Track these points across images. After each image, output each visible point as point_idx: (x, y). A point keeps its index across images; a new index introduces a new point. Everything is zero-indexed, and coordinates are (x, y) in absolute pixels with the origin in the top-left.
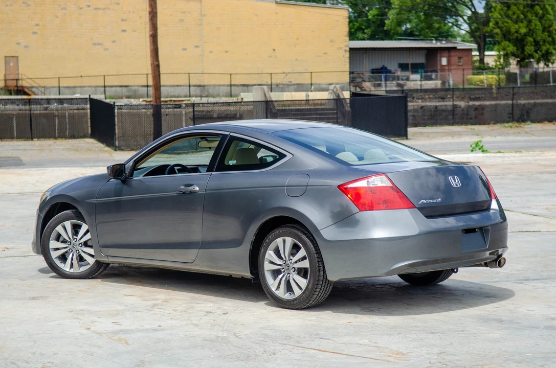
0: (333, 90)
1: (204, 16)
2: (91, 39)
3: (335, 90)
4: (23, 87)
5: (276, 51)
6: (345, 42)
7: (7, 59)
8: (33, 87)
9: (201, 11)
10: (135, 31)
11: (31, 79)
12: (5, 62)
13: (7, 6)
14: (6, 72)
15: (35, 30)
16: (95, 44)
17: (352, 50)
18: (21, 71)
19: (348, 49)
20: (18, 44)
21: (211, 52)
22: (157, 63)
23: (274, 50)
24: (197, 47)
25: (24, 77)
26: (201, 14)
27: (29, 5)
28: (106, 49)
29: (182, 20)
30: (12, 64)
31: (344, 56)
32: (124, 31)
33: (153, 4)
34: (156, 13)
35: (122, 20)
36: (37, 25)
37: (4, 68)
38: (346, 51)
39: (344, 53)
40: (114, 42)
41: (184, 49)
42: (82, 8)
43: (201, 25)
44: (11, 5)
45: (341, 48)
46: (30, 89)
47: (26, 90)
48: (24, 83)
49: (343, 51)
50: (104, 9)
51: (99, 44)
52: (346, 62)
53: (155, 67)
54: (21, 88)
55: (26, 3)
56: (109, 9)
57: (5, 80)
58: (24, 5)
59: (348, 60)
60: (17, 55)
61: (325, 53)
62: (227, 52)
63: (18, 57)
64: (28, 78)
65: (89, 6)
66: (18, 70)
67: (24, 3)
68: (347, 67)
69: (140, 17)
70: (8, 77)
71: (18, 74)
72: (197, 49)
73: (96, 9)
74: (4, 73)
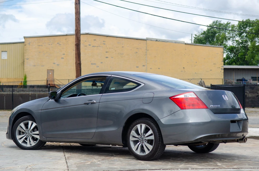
1: (148, 50)
2: (91, 61)
4: (55, 85)
5: (185, 69)
6: (221, 64)
7: (48, 71)
8: (60, 85)
9: (146, 48)
10: (112, 58)
11: (57, 80)
12: (47, 72)
13: (49, 45)
14: (47, 77)
15: (63, 57)
16: (92, 64)
17: (225, 69)
18: (55, 77)
19: (223, 68)
20: (54, 63)
21: (151, 69)
23: (184, 68)
24: (144, 66)
25: (55, 79)
26: (146, 49)
27: (60, 45)
28: (98, 67)
29: (137, 52)
30: (50, 73)
31: (221, 72)
32: (107, 57)
35: (106, 52)
36: (64, 54)
37: (47, 75)
38: (222, 69)
39: (221, 70)
40: (102, 63)
41: (137, 67)
42: (86, 46)
43: (146, 55)
44: (52, 44)
45: (219, 67)
46: (59, 86)
47: (56, 86)
48: (56, 83)
49: (221, 69)
50: (97, 47)
51: (94, 64)
52: (221, 75)
54: (54, 85)
55: (59, 43)
56: (100, 46)
57: (47, 81)
58: (58, 44)
59: (223, 74)
60: (53, 69)
61: (211, 70)
62: (159, 69)
63: (54, 70)
65: (90, 45)
66: (54, 76)
67: (58, 43)
68: (223, 77)
69: (115, 51)
71: (53, 78)
72: (144, 67)
73: (93, 46)
74: (46, 77)
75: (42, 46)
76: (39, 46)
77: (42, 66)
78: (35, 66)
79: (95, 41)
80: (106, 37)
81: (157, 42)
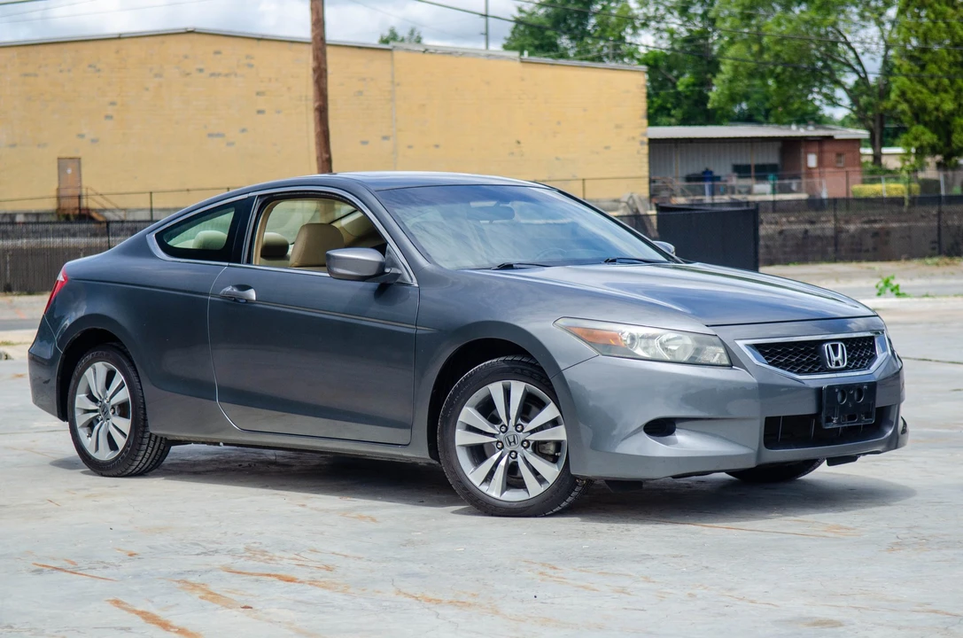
0: (627, 203)
1: (398, 85)
2: (205, 126)
3: (631, 202)
4: (88, 209)
5: (522, 145)
6: (642, 127)
7: (62, 163)
8: (105, 210)
9: (393, 77)
10: (279, 112)
11: (101, 195)
12: (59, 167)
13: (61, 71)
14: (59, 184)
15: (110, 113)
16: (210, 135)
17: (653, 142)
18: (85, 183)
19: (646, 140)
20: (82, 136)
21: (410, 147)
22: (327, 156)
23: (519, 142)
24: (385, 138)
25: (90, 192)
26: (392, 82)
27: (99, 70)
28: (230, 144)
29: (360, 93)
30: (69, 171)
31: (639, 152)
32: (260, 112)
33: (320, 55)
34: (326, 70)
35: (258, 94)
36: (113, 104)
37: (56, 178)
38: (642, 143)
39: (641, 147)
40: (243, 130)
41: (364, 143)
42: (188, 74)
43: (392, 100)
44: (69, 71)
45: (633, 138)
46: (101, 213)
47: (94, 215)
48: (91, 203)
49: (639, 143)
50: (227, 75)
51: (219, 135)
52: (642, 162)
53: (323, 162)
54: (86, 212)
55: (95, 67)
56: (236, 74)
57: (59, 198)
58: (90, 69)
59: (645, 159)
60: (78, 156)
61: (607, 148)
62: (437, 146)
63: (80, 159)
64: (97, 194)
65: (201, 70)
66: (80, 181)
67: (90, 66)
68: (644, 170)
69: (289, 89)
70: (63, 193)
71: (80, 187)
72: (386, 141)
73: (212, 75)
74: (55, 185)
75: (36, 75)
76: (26, 75)
77: (39, 146)
78: (13, 145)
79: (219, 56)
80: (255, 42)
81: (427, 56)
